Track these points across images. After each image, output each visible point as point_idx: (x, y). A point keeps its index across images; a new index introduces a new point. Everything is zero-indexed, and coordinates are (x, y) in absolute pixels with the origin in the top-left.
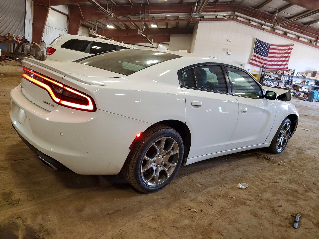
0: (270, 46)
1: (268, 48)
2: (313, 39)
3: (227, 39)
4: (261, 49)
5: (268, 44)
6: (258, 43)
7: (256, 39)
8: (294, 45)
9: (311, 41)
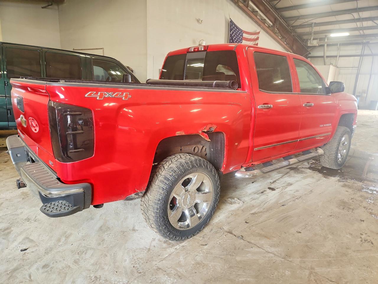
0: (243, 33)
1: (241, 37)
2: (271, 24)
3: (197, 18)
4: (235, 39)
5: (242, 31)
6: (232, 27)
7: (231, 21)
8: (259, 33)
9: (269, 27)
